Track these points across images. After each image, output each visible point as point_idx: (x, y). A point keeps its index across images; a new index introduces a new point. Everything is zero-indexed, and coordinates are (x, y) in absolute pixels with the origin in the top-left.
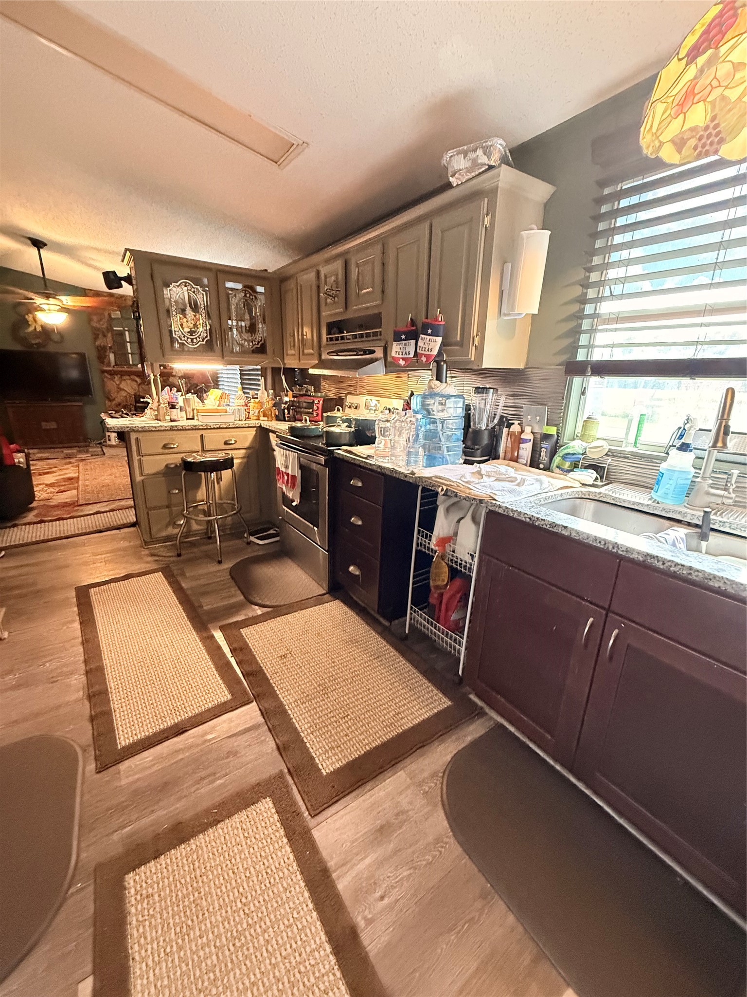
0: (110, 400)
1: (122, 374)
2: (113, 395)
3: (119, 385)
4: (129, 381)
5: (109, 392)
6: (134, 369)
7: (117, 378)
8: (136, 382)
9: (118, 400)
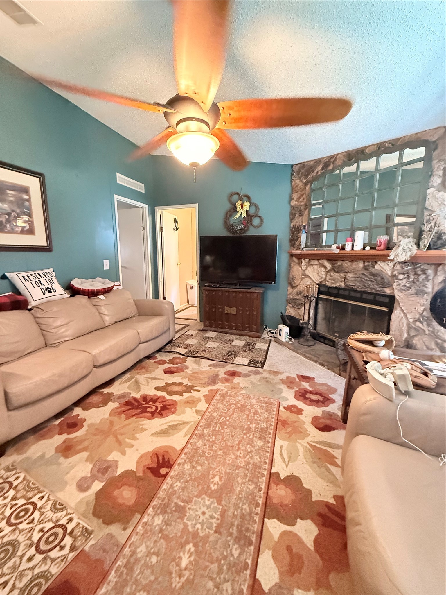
0: (293, 287)
1: (311, 257)
2: (296, 282)
3: (304, 271)
4: (316, 267)
5: (293, 278)
6: (326, 251)
7: (304, 263)
8: (325, 267)
9: (300, 288)
